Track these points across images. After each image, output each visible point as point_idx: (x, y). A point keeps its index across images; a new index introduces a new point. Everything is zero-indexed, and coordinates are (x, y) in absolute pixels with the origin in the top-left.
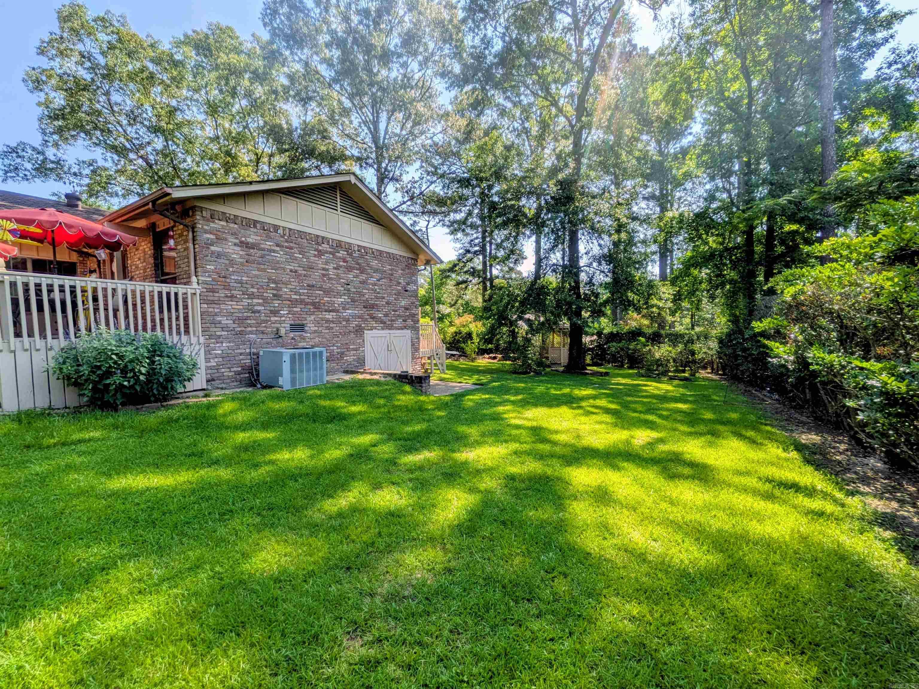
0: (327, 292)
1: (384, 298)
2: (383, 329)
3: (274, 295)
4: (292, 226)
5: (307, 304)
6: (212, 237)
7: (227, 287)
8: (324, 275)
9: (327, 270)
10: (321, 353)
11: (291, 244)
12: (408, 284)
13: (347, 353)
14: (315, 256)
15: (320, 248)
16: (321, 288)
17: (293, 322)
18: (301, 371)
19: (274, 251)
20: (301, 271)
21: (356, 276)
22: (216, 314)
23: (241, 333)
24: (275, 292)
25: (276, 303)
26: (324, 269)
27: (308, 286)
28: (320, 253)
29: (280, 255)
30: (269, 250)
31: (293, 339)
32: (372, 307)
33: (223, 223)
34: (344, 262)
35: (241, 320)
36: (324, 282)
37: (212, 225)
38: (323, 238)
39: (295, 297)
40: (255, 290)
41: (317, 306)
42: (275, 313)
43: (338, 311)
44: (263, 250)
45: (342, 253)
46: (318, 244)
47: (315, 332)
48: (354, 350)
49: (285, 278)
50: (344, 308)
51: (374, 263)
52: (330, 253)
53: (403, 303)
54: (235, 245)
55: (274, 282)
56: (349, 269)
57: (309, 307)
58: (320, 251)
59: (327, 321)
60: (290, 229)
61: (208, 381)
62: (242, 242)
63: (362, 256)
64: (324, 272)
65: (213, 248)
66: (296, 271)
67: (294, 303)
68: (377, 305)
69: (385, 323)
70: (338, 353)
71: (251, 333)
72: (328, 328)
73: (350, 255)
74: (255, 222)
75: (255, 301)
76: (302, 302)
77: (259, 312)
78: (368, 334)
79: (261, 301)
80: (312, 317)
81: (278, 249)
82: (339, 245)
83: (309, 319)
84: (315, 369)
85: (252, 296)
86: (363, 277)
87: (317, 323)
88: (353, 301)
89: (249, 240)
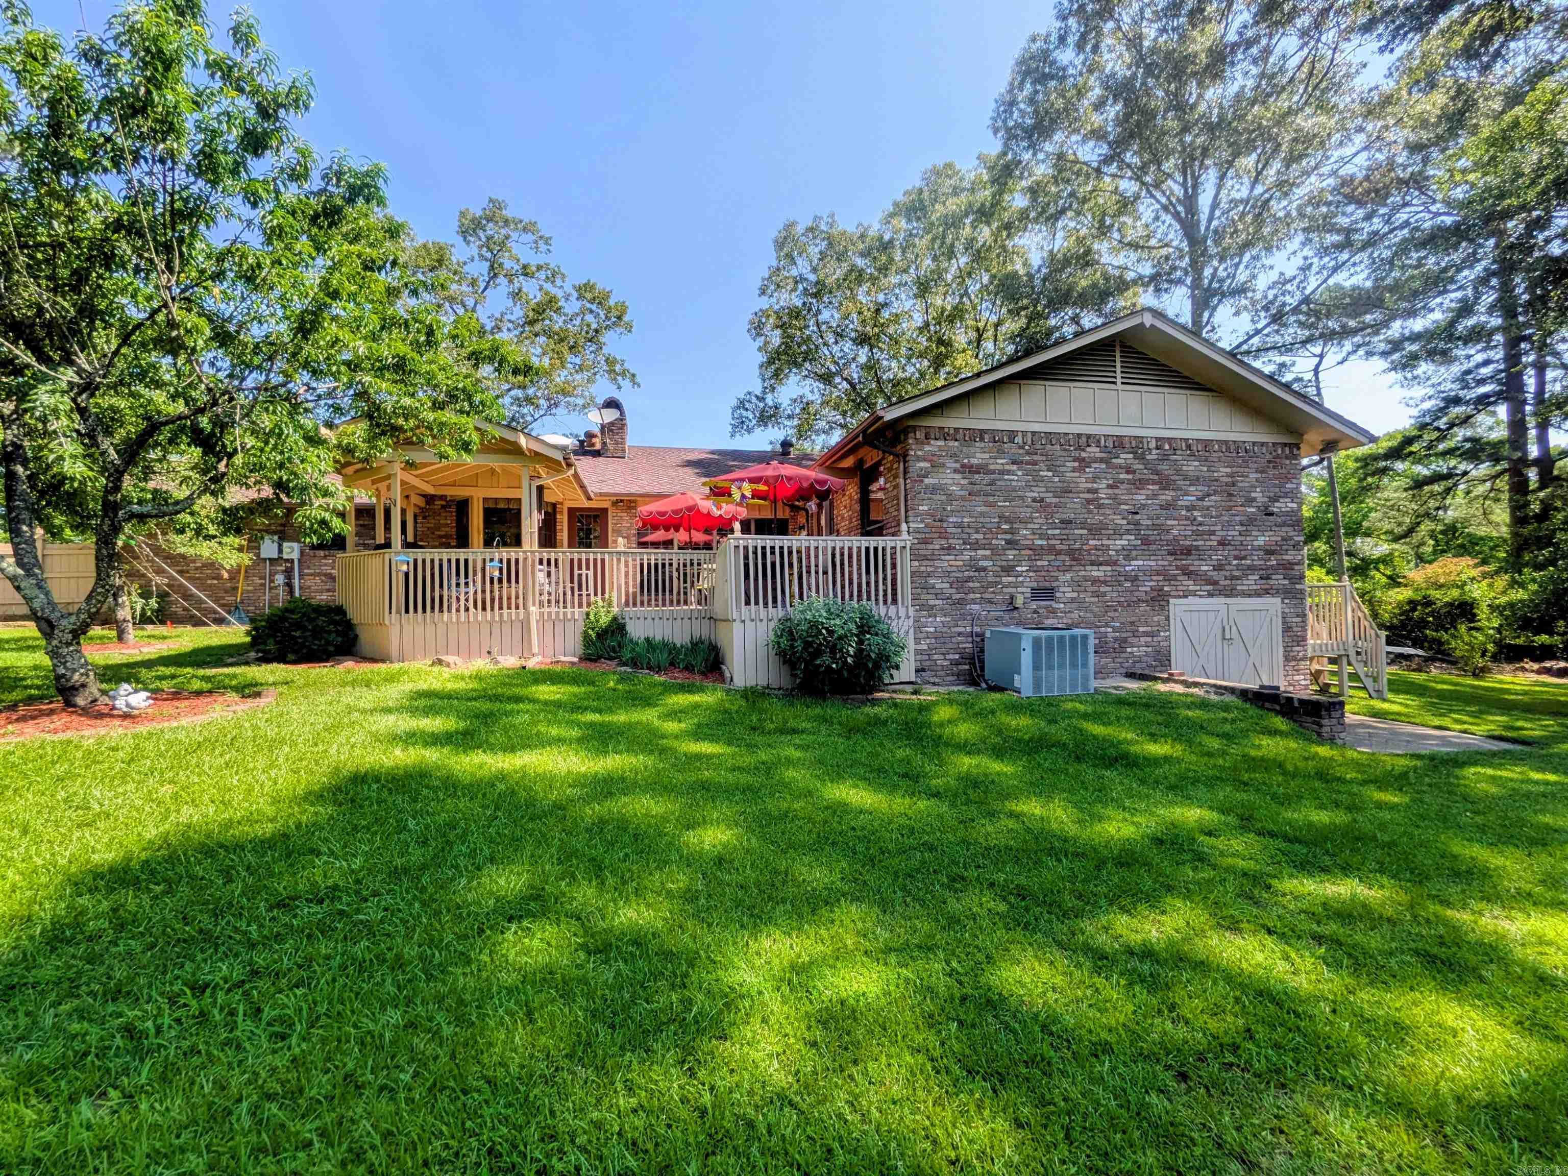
0: (1095, 531)
1: (1213, 533)
2: (1210, 595)
3: (1008, 542)
4: (1036, 427)
5: (1059, 553)
6: (927, 465)
7: (944, 535)
8: (1089, 502)
9: (1096, 491)
10: (1085, 637)
11: (1035, 458)
12: (1275, 499)
13: (1135, 640)
14: (1074, 470)
15: (1083, 454)
16: (1083, 525)
17: (1035, 585)
18: (1050, 667)
19: (1009, 472)
20: (1051, 499)
21: (1154, 496)
22: (929, 575)
23: (960, 602)
24: (1008, 537)
25: (1011, 554)
26: (1089, 491)
27: (1062, 522)
28: (1083, 464)
29: (1017, 477)
30: (1002, 472)
31: (1035, 612)
32: (1187, 552)
33: (941, 443)
34: (1128, 472)
35: (960, 583)
36: (1090, 512)
37: (927, 448)
38: (1089, 437)
39: (1039, 542)
40: (980, 536)
41: (1076, 556)
42: (1008, 570)
43: (1115, 563)
44: (993, 472)
45: (1125, 458)
46: (1080, 448)
47: (1073, 600)
48: (1146, 634)
49: (1025, 512)
50: (1128, 558)
51: (1192, 467)
52: (1102, 460)
53: (1261, 541)
54: (955, 471)
55: (1008, 520)
56: (1140, 484)
57: (1062, 557)
58: (1084, 459)
59: (1095, 581)
60: (1033, 433)
61: (917, 671)
62: (963, 466)
63: (1164, 458)
64: (1090, 496)
65: (926, 481)
66: (1042, 500)
67: (1038, 552)
68: (1197, 548)
69: (1215, 583)
70: (1116, 639)
71: (973, 601)
72: (1096, 594)
73: (1141, 458)
74: (982, 432)
75: (980, 552)
76: (1051, 550)
77: (984, 569)
78: (1178, 607)
79: (988, 552)
80: (1068, 576)
81: (1015, 467)
82: (1119, 443)
83: (1062, 578)
84: (1074, 665)
85: (976, 546)
86: (1168, 496)
87: (1077, 585)
88: (1146, 542)
89: (974, 461)
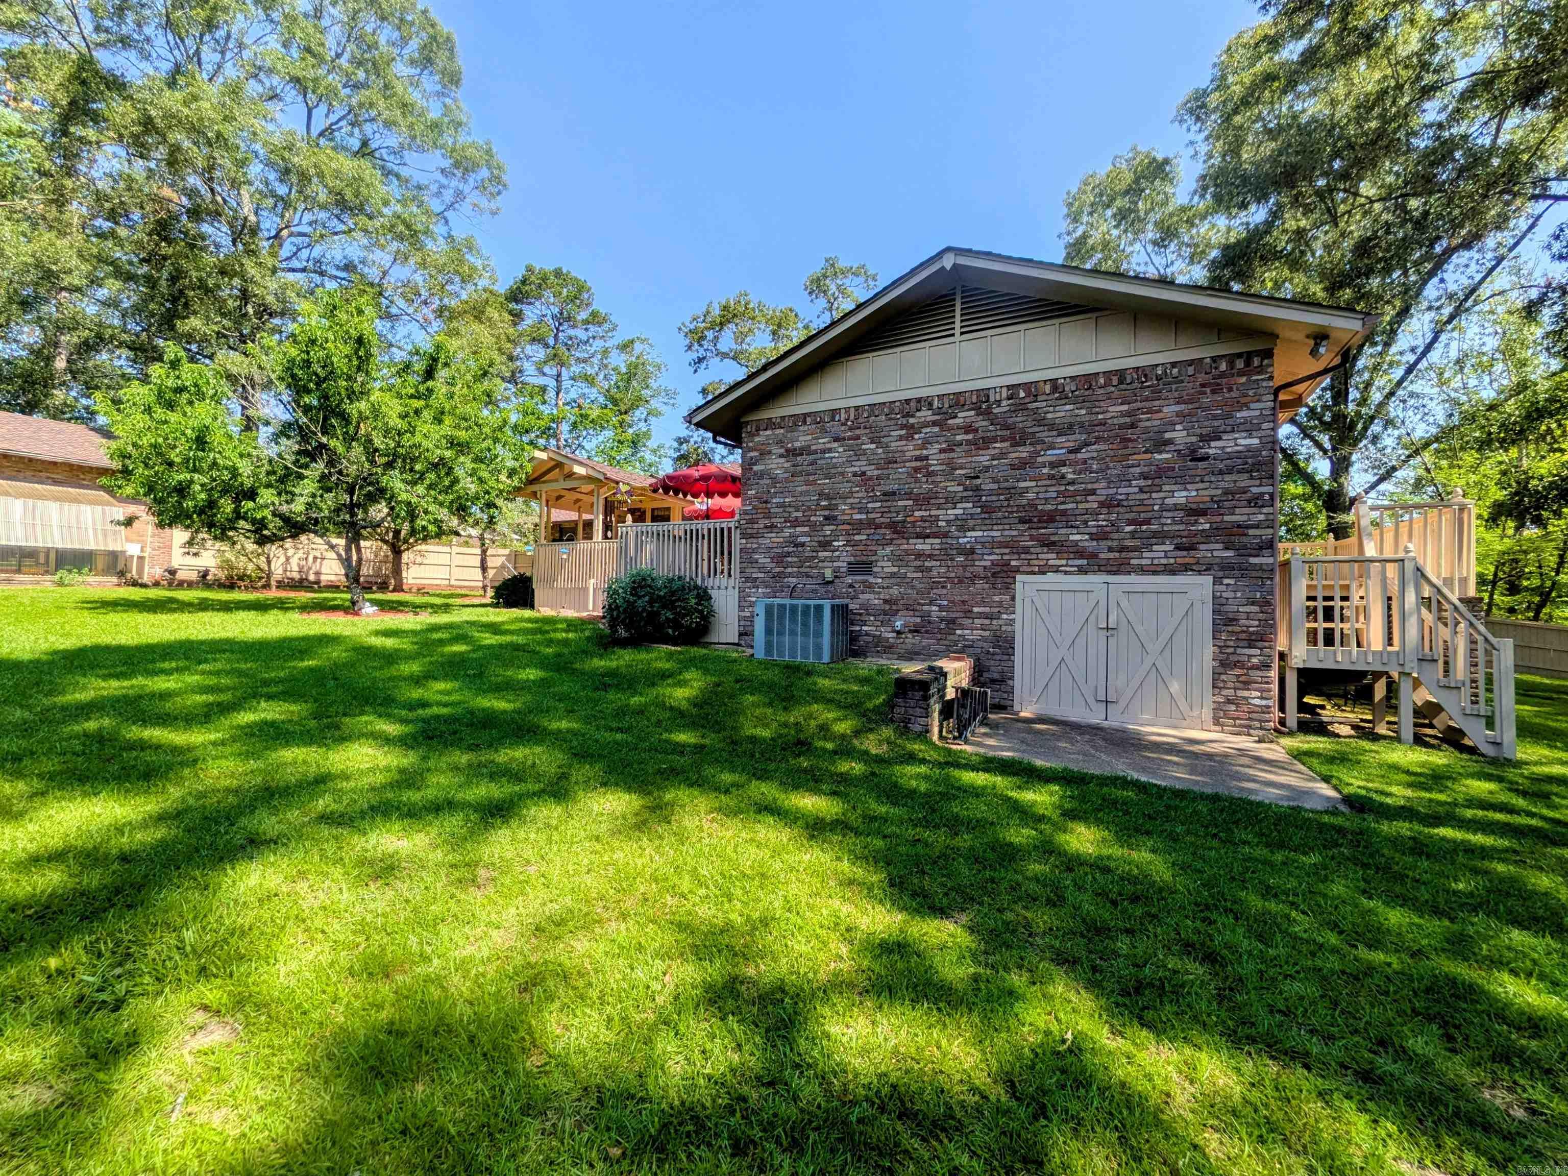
0: (923, 501)
1: (1093, 492)
2: (1082, 571)
3: (826, 518)
4: (859, 402)
5: (878, 527)
6: (755, 454)
7: (768, 515)
8: (916, 470)
9: (926, 458)
10: (819, 608)
11: (858, 432)
12: (1206, 439)
13: (967, 622)
14: (901, 438)
15: (912, 421)
16: (909, 495)
17: (852, 559)
18: (781, 633)
19: (830, 450)
20: (872, 471)
21: (1003, 455)
22: (754, 551)
23: (781, 576)
24: (827, 513)
25: (828, 530)
26: (918, 459)
27: (885, 494)
28: (911, 431)
29: (838, 454)
30: (824, 451)
31: (851, 586)
32: (1050, 518)
33: (768, 432)
34: (966, 433)
35: (779, 559)
36: (917, 481)
37: (757, 439)
38: (919, 400)
39: (858, 516)
40: (800, 514)
41: (898, 529)
42: (825, 545)
43: (945, 535)
44: (815, 452)
45: (964, 416)
46: (908, 415)
47: (893, 575)
48: (986, 616)
49: (844, 488)
50: (963, 529)
51: (1063, 412)
52: (934, 423)
53: (1181, 497)
54: (781, 456)
55: (828, 497)
56: (985, 443)
57: (883, 531)
58: (912, 426)
59: (919, 555)
60: (857, 408)
61: (741, 635)
62: (787, 450)
63: (1020, 407)
64: (918, 464)
65: (755, 468)
66: (863, 474)
67: (858, 526)
68: (1064, 513)
69: (1093, 556)
70: (942, 619)
71: (790, 575)
72: (920, 569)
73: (988, 412)
74: (805, 415)
75: (799, 529)
76: (873, 525)
77: (803, 545)
78: (1025, 585)
79: (806, 529)
80: (888, 550)
81: (836, 445)
82: (958, 401)
83: (881, 552)
84: (805, 634)
85: (796, 523)
86: (1023, 452)
87: (898, 559)
88: (987, 509)
89: (797, 444)
